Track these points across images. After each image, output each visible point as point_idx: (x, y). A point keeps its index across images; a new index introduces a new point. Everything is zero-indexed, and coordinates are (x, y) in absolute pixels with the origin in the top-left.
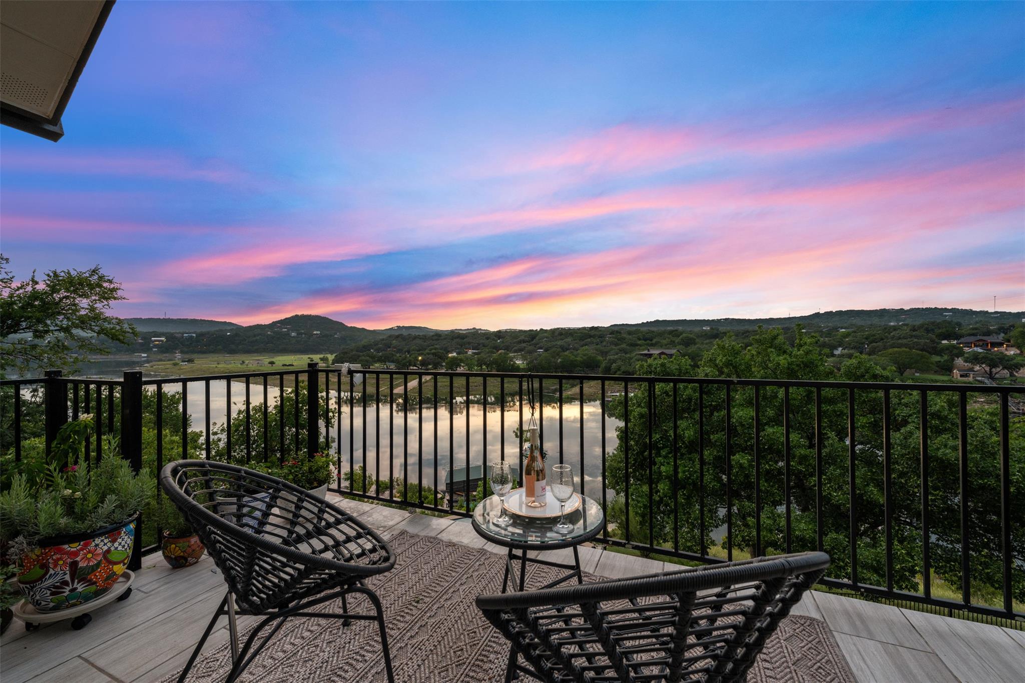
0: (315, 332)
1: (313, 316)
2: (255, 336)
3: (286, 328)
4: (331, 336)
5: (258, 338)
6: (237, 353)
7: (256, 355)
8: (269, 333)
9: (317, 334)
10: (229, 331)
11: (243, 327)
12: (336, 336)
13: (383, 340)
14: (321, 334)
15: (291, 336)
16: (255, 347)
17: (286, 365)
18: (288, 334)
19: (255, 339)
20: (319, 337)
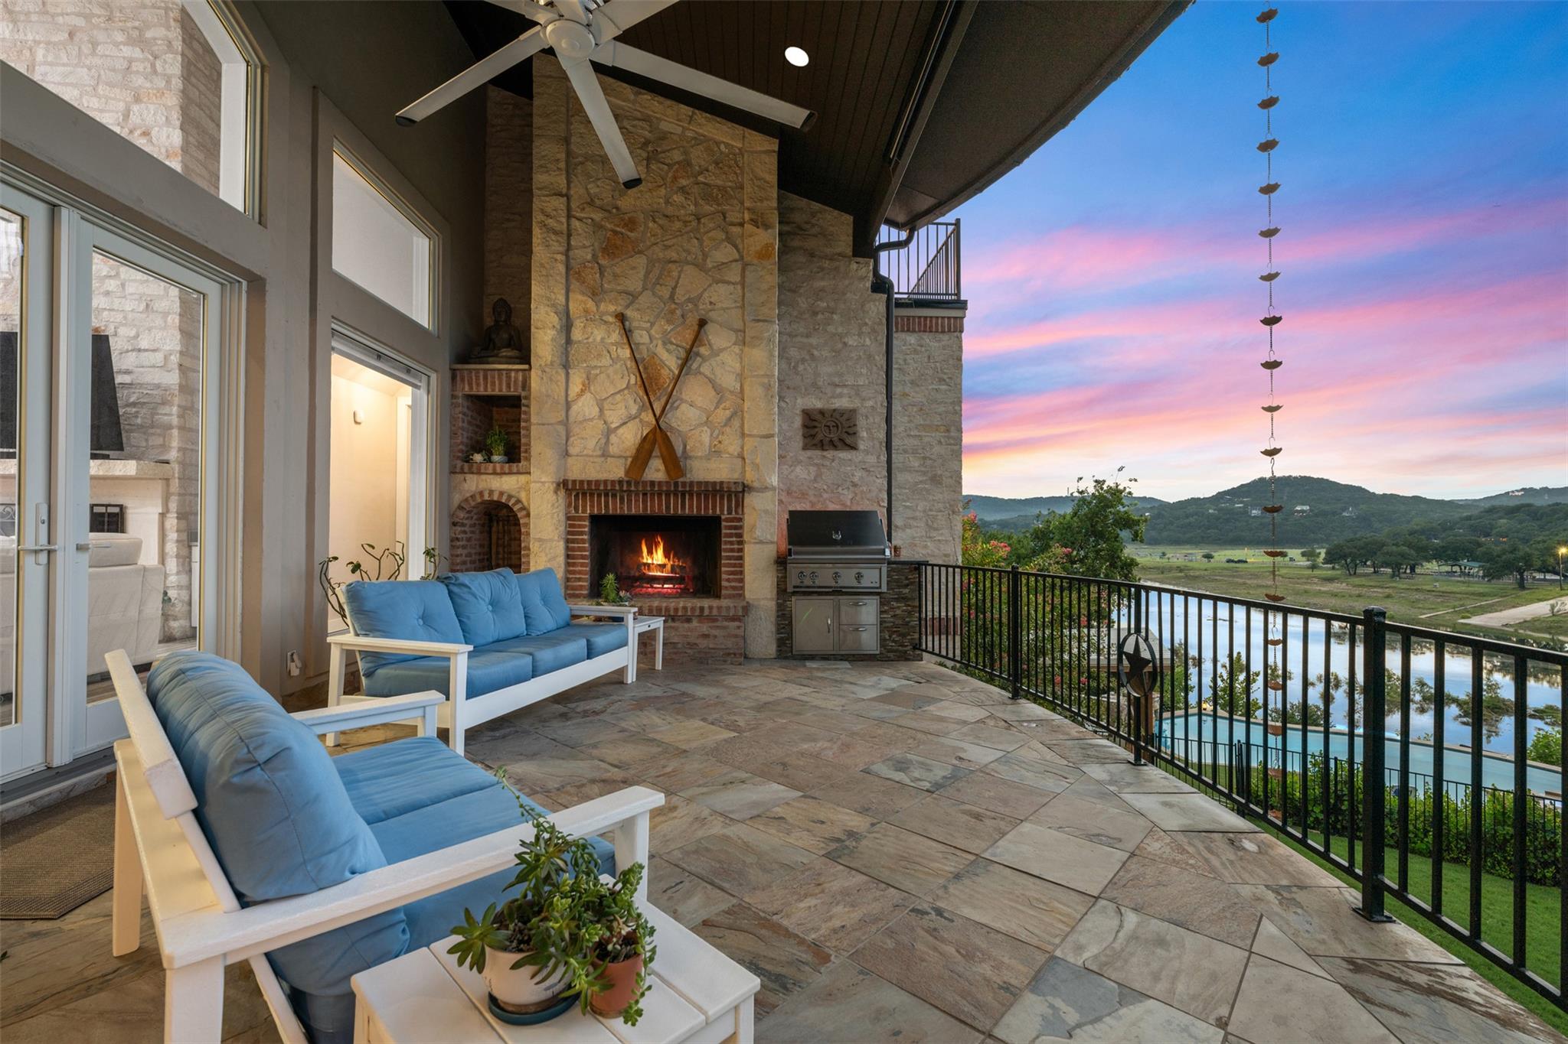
0: (1298, 508)
1: (1296, 478)
2: (1187, 517)
3: (1241, 503)
4: (1334, 513)
5: (1192, 519)
6: (1159, 544)
7: (1188, 546)
8: (1211, 511)
9: (1302, 511)
10: (1148, 510)
11: (1169, 503)
12: (1345, 514)
13: (1469, 518)
14: (1311, 510)
15: (1250, 516)
16: (1188, 536)
17: (1233, 561)
18: (1245, 512)
19: (1188, 521)
20: (1305, 517)
